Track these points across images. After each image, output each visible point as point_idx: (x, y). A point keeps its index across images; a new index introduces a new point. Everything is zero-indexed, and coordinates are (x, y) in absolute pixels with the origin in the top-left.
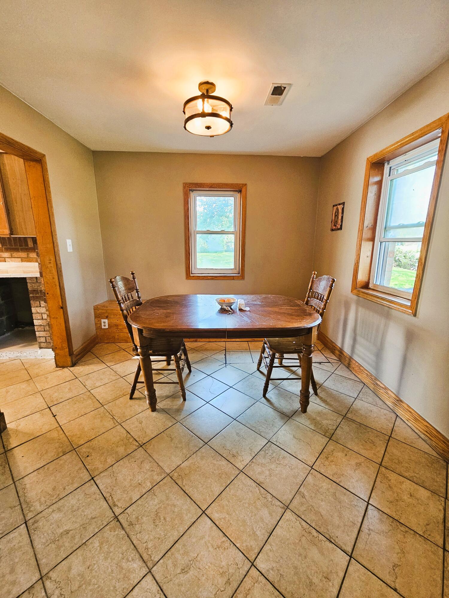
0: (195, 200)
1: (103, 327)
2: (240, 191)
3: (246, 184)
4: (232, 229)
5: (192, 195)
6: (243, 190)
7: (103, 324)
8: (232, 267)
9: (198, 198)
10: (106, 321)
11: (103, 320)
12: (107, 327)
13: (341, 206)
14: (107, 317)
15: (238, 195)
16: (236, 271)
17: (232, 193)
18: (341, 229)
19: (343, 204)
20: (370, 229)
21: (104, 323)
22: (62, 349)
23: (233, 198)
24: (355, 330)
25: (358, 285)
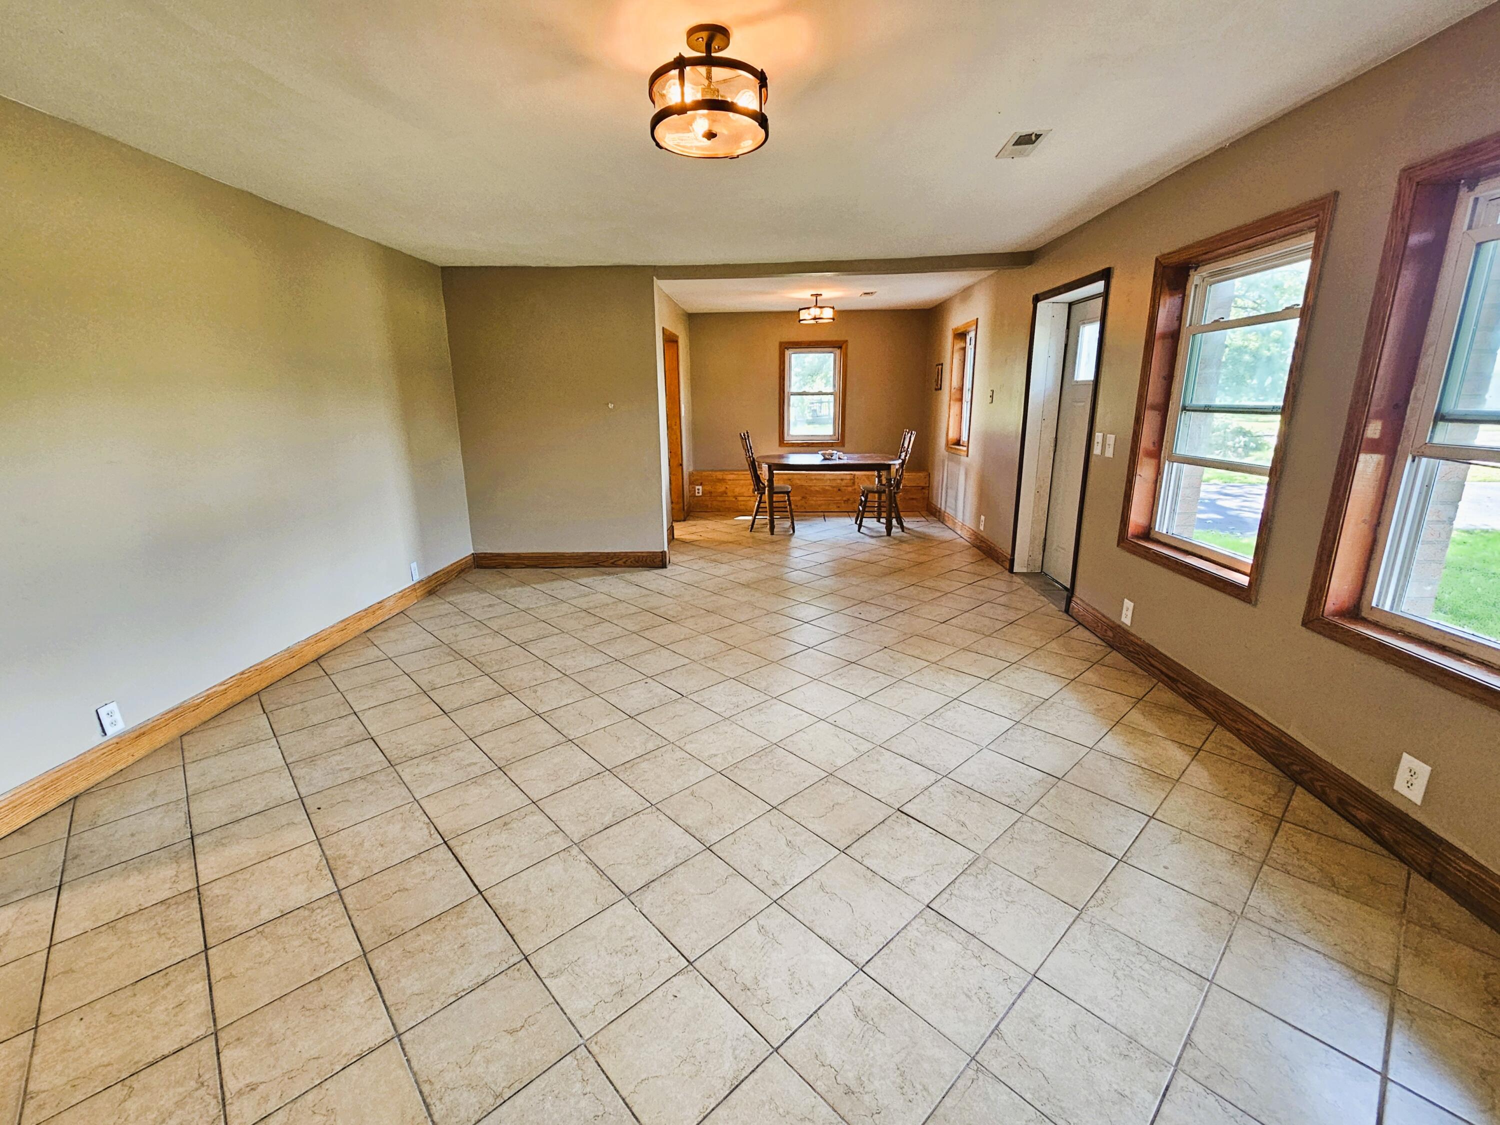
0: (790, 358)
1: (697, 494)
2: (840, 348)
3: (847, 341)
4: (830, 389)
5: (787, 352)
6: (844, 347)
7: (697, 491)
8: (831, 433)
9: (793, 356)
10: (700, 487)
11: (697, 487)
12: (701, 494)
13: (940, 367)
14: (701, 484)
15: (838, 351)
16: (834, 438)
17: (831, 349)
18: (941, 389)
19: (942, 364)
20: (957, 390)
21: (698, 489)
22: (678, 503)
23: (832, 355)
24: (947, 485)
25: (950, 443)
